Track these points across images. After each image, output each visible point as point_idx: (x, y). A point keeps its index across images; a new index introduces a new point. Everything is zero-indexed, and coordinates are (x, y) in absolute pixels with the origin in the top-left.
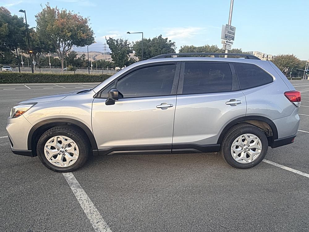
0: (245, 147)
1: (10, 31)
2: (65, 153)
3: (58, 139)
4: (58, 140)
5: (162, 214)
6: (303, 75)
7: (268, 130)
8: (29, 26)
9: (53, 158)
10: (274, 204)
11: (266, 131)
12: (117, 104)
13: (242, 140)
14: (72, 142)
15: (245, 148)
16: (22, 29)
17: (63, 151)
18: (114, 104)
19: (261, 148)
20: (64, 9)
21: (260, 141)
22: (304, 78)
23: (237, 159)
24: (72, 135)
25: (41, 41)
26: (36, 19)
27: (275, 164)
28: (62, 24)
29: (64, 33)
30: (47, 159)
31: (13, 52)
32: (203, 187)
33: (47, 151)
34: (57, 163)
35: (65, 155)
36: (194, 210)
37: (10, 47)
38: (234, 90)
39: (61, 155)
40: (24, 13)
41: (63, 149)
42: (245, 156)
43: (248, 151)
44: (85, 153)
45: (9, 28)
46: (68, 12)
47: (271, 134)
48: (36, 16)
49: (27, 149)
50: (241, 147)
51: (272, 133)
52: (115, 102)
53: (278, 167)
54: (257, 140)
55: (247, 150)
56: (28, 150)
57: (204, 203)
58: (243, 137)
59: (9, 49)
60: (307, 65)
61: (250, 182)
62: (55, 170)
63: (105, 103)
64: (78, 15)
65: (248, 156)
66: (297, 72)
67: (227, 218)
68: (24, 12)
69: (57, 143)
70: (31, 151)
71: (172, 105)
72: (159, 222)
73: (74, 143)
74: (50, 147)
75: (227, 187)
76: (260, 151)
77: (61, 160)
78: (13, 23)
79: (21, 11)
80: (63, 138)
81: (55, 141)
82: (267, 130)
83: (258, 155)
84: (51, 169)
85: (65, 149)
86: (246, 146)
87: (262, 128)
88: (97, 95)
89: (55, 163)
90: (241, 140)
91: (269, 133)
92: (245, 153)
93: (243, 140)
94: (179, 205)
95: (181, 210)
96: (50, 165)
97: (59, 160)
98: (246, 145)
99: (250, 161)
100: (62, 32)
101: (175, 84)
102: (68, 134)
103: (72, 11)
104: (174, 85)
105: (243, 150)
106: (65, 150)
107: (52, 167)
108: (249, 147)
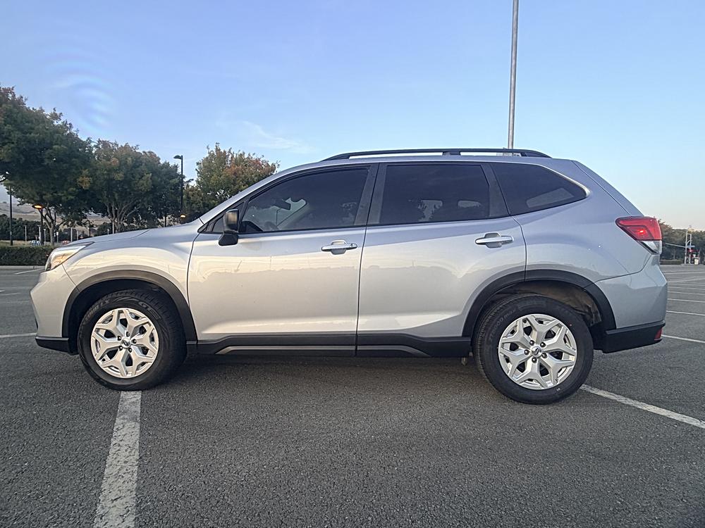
0: (532, 348)
1: (153, 185)
2: (132, 347)
3: (121, 314)
4: (121, 318)
5: (289, 491)
6: (683, 257)
7: (589, 309)
8: (184, 177)
9: (106, 357)
10: (616, 491)
11: (585, 312)
12: (241, 243)
13: (525, 329)
14: (148, 323)
15: (534, 350)
16: (173, 181)
17: (128, 341)
18: (236, 243)
19: (576, 351)
20: (241, 152)
21: (569, 332)
22: (687, 263)
23: (518, 378)
24: (147, 307)
25: (204, 203)
26: (197, 167)
27: (622, 399)
28: (235, 174)
29: (237, 186)
30: (95, 357)
31: (160, 220)
32: (422, 437)
33: (96, 340)
34: (113, 368)
35: (131, 352)
36: (380, 489)
37: (157, 213)
38: (494, 216)
39: (124, 351)
40: (180, 160)
41: (129, 337)
42: (536, 370)
43: (542, 358)
44: (171, 348)
45: (153, 181)
46: (246, 156)
47: (596, 317)
48: (198, 164)
49: (61, 336)
50: (524, 347)
51: (599, 315)
52: (239, 240)
53: (628, 405)
54: (562, 331)
55: (540, 354)
56: (63, 337)
57: (412, 474)
58: (525, 321)
59: (155, 217)
60: (689, 236)
61: (551, 433)
62: (106, 383)
63: (218, 241)
64: (262, 159)
65: (544, 371)
66: (669, 250)
67: (467, 519)
68: (181, 158)
69: (117, 324)
70: (67, 339)
71: (354, 246)
72: (271, 512)
73: (150, 325)
74: (102, 333)
75: (485, 440)
76: (573, 359)
77: (122, 360)
78: (160, 172)
79: (177, 157)
80: (131, 313)
81: (115, 318)
82: (587, 311)
83: (568, 368)
84: (99, 380)
85: (131, 337)
86: (535, 345)
87: (574, 306)
88: (207, 227)
89: (109, 367)
90: (523, 331)
91: (592, 317)
92: (534, 362)
93: (528, 331)
94: (344, 475)
95: (344, 486)
96: (97, 372)
97: (119, 362)
98: (537, 343)
99: (550, 385)
100: (234, 184)
101: (364, 205)
102: (140, 303)
103: (254, 154)
104: (362, 207)
105: (529, 354)
106: (132, 339)
107: (102, 376)
108: (545, 349)
